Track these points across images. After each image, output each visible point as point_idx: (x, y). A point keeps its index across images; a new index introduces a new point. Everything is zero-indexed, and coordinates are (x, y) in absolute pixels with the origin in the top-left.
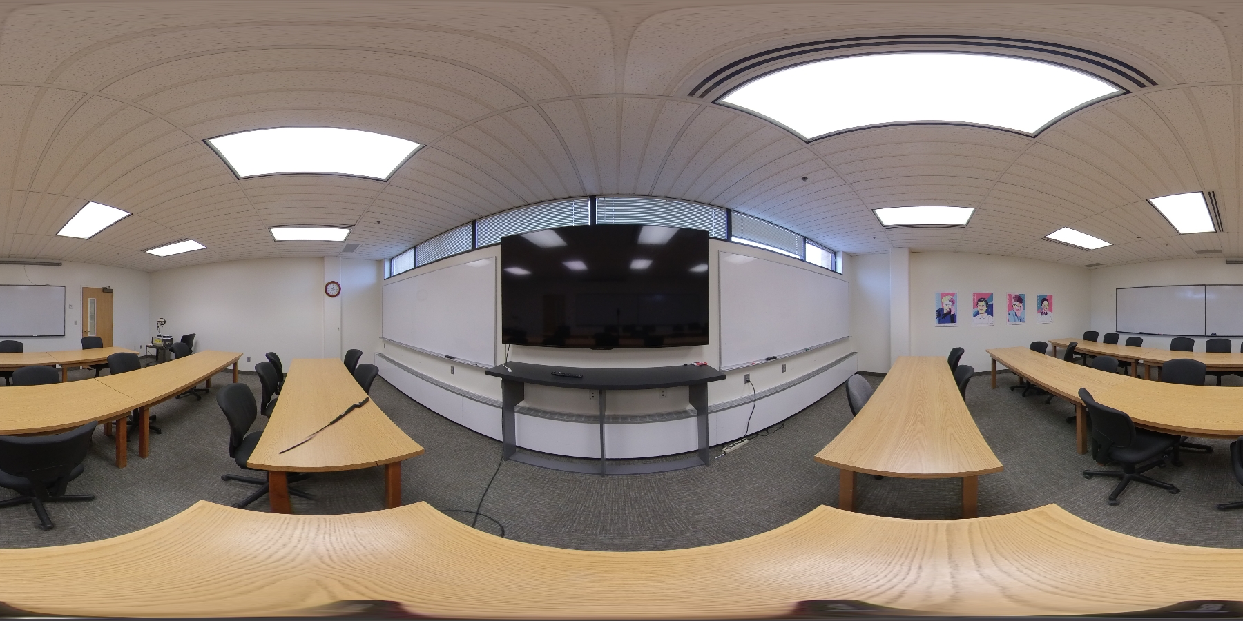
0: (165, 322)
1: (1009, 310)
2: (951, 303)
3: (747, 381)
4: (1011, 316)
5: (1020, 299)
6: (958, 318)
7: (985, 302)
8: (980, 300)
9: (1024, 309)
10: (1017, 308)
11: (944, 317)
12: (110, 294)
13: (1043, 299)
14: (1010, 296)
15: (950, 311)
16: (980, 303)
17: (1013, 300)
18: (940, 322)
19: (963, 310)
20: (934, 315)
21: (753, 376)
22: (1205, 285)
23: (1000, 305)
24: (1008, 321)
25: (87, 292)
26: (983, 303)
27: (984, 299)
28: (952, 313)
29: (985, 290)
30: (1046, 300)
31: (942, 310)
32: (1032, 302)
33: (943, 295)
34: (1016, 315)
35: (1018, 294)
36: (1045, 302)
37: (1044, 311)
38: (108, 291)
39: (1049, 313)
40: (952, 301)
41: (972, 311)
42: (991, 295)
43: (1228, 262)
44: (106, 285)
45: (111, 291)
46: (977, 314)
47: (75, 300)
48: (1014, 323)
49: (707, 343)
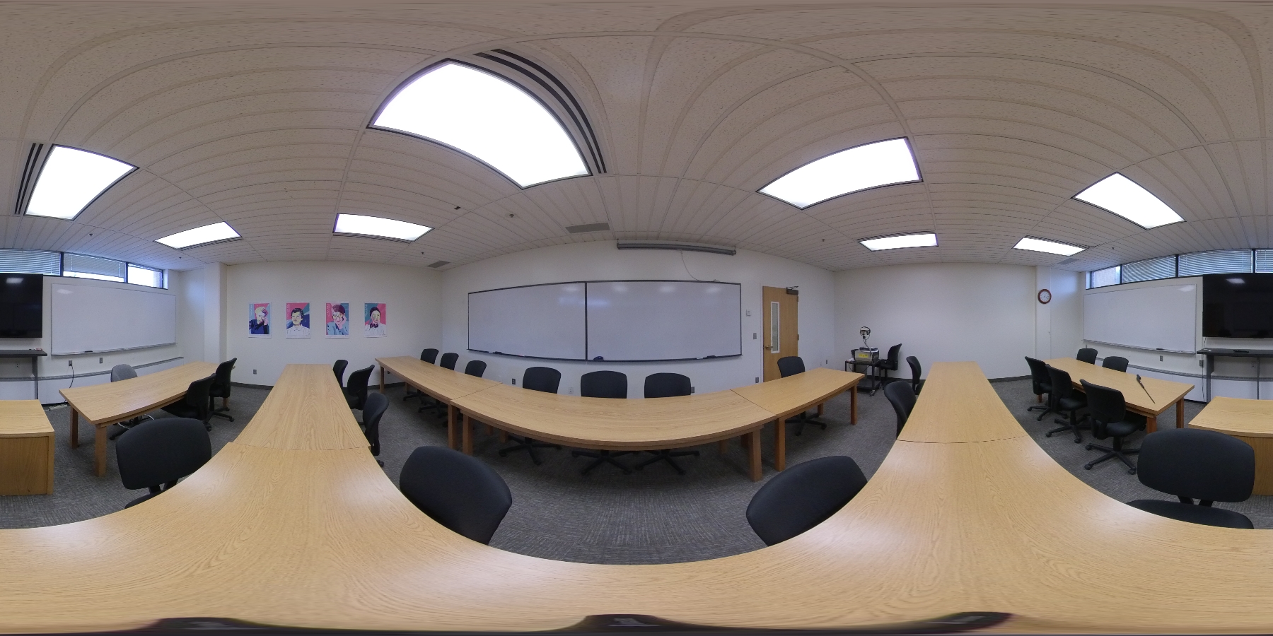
0: (870, 331)
1: (327, 322)
2: (264, 314)
3: (70, 365)
4: (331, 328)
5: (342, 309)
6: (271, 329)
7: (301, 314)
8: (295, 311)
9: (348, 320)
10: (338, 319)
11: (257, 328)
12: (794, 297)
13: (372, 308)
14: (328, 305)
15: (264, 322)
16: (294, 314)
17: (333, 311)
18: (253, 332)
19: (277, 321)
20: (248, 325)
21: (75, 362)
22: (586, 282)
23: (318, 316)
24: (327, 334)
25: (768, 293)
26: (298, 313)
27: (299, 310)
28: (265, 324)
29: (299, 300)
30: (377, 309)
31: (256, 320)
32: (357, 313)
33: (256, 306)
34: (337, 327)
35: (339, 303)
36: (376, 313)
37: (373, 323)
38: (792, 292)
39: (380, 325)
40: (266, 313)
41: (286, 322)
42: (307, 306)
43: (620, 247)
44: (790, 285)
45: (796, 293)
46: (291, 325)
47: (753, 304)
48: (334, 336)
49: (40, 336)
